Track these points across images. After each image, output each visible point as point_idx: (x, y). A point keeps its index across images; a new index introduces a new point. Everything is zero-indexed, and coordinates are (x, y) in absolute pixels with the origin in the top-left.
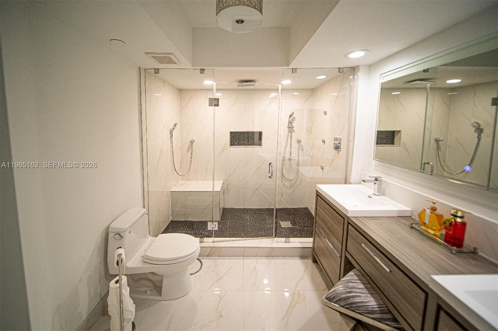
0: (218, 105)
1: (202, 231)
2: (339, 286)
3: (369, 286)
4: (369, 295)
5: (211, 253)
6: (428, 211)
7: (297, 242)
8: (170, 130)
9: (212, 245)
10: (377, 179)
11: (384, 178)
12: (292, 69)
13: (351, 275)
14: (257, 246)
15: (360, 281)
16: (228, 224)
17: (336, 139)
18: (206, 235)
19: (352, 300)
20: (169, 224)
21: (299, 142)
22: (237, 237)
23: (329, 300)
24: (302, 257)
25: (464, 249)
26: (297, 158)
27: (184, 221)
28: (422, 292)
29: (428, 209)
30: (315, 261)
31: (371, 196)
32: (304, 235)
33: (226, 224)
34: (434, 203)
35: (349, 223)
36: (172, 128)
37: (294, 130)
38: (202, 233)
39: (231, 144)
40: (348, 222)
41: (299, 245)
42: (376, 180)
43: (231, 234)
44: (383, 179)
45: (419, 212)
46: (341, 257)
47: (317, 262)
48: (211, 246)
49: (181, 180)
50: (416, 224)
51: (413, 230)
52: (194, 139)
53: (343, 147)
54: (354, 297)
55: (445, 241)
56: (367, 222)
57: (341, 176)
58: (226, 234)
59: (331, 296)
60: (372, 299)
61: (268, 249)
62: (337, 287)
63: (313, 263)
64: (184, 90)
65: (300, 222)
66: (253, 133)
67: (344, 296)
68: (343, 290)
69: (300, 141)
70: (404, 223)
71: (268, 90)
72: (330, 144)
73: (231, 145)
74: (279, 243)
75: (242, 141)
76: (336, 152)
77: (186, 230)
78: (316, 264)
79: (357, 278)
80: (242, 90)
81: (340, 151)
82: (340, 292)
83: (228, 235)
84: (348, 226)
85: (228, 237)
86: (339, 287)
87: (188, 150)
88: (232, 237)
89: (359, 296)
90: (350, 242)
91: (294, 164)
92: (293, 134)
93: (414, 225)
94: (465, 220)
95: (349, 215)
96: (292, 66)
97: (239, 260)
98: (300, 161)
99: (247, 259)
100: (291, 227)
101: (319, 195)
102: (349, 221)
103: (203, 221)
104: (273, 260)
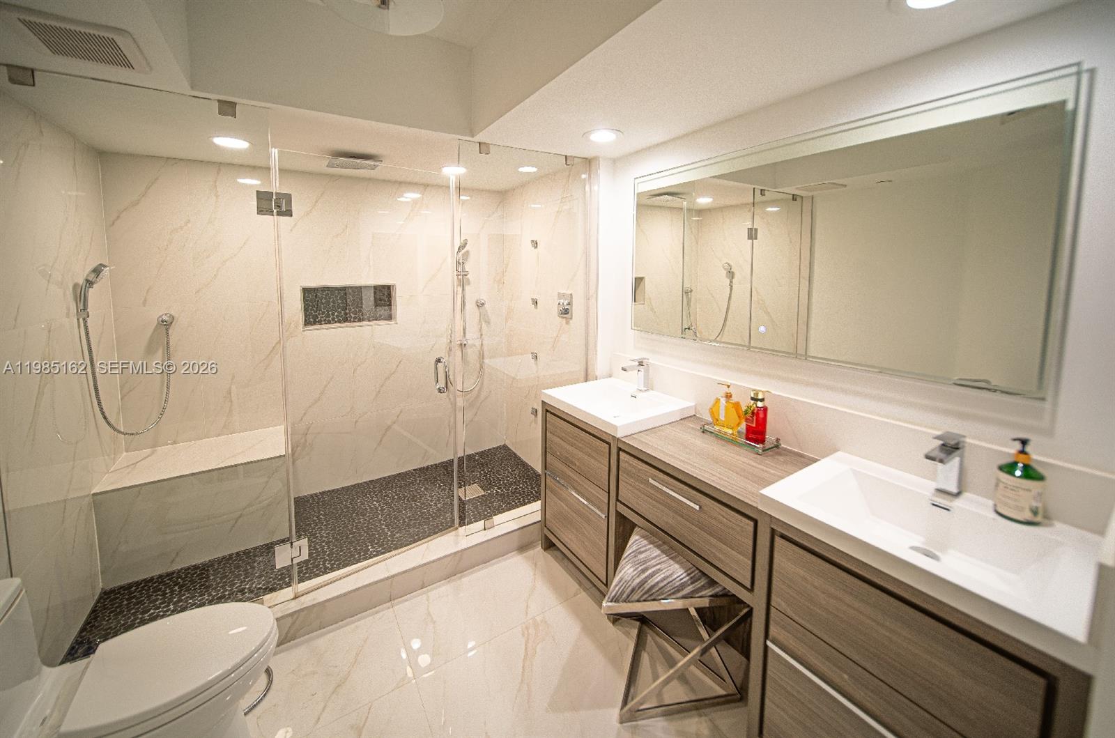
0: (291, 211)
1: (241, 582)
2: (624, 567)
3: (666, 547)
4: (671, 562)
5: (292, 631)
6: (723, 401)
7: (509, 521)
8: (75, 286)
9: (294, 606)
10: (642, 362)
11: (653, 360)
12: (480, 143)
13: (636, 540)
14: (425, 561)
15: (651, 546)
16: (322, 537)
17: (561, 296)
18: (260, 588)
19: (651, 582)
20: (95, 606)
21: (480, 305)
22: (359, 561)
23: (615, 602)
24: (523, 548)
25: (768, 444)
26: (478, 343)
27: (161, 576)
28: (747, 521)
29: (722, 397)
30: (549, 545)
31: (634, 394)
32: (513, 503)
33: (316, 538)
34: (729, 386)
35: (620, 449)
36: (81, 281)
37: (468, 280)
38: (244, 589)
39: (306, 320)
40: (618, 447)
41: (514, 526)
42: (641, 364)
43: (340, 559)
44: (650, 361)
45: (710, 405)
46: (608, 517)
47: (554, 545)
48: (294, 610)
49: (127, 451)
50: (708, 424)
51: (706, 436)
52: (173, 313)
53: (577, 311)
54: (651, 576)
55: (747, 439)
56: (644, 438)
57: (579, 368)
58: (324, 564)
59: (617, 592)
60: (677, 566)
61: (449, 559)
62: (623, 572)
63: (545, 553)
64: (117, 154)
65: (498, 478)
66: (358, 289)
67: (638, 580)
68: (634, 571)
69: (483, 304)
70: (693, 428)
71: (403, 184)
72: (551, 305)
73: (307, 323)
74: (471, 535)
75: (340, 313)
76: (564, 321)
77: (180, 601)
78: (555, 550)
79: (645, 542)
80: (331, 176)
81: (571, 318)
82: (631, 576)
83: (332, 565)
84: (618, 455)
85: (333, 570)
86: (626, 569)
87: (150, 350)
88: (345, 566)
89: (659, 569)
90: (625, 484)
91: (472, 353)
92: (467, 288)
93: (706, 427)
94: (766, 403)
95: (619, 435)
96: (481, 137)
97: (381, 614)
98: (485, 348)
99: (400, 603)
100: (483, 495)
101: (549, 412)
102: (621, 446)
103: (237, 553)
104: (465, 580)
